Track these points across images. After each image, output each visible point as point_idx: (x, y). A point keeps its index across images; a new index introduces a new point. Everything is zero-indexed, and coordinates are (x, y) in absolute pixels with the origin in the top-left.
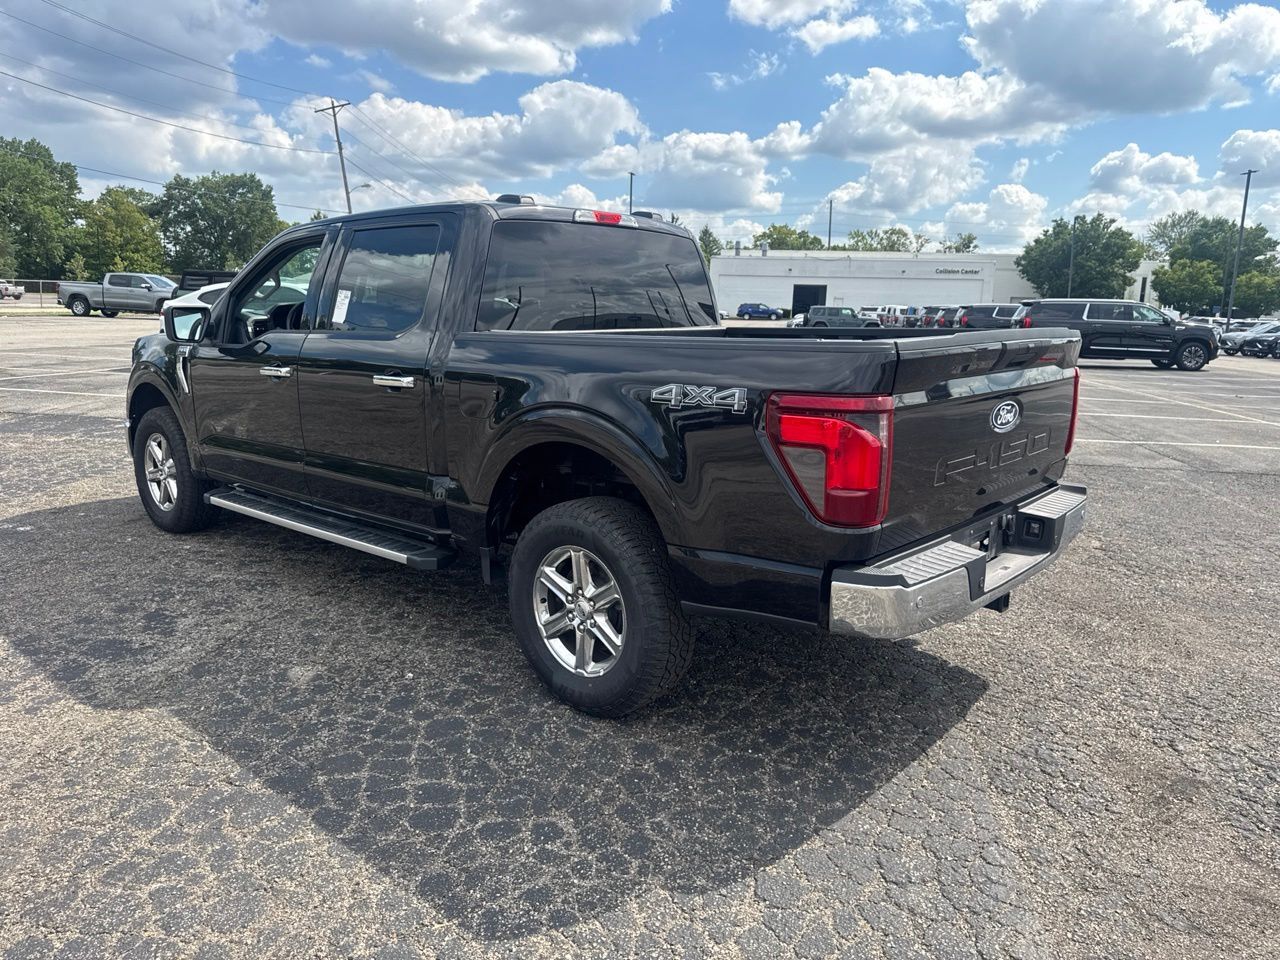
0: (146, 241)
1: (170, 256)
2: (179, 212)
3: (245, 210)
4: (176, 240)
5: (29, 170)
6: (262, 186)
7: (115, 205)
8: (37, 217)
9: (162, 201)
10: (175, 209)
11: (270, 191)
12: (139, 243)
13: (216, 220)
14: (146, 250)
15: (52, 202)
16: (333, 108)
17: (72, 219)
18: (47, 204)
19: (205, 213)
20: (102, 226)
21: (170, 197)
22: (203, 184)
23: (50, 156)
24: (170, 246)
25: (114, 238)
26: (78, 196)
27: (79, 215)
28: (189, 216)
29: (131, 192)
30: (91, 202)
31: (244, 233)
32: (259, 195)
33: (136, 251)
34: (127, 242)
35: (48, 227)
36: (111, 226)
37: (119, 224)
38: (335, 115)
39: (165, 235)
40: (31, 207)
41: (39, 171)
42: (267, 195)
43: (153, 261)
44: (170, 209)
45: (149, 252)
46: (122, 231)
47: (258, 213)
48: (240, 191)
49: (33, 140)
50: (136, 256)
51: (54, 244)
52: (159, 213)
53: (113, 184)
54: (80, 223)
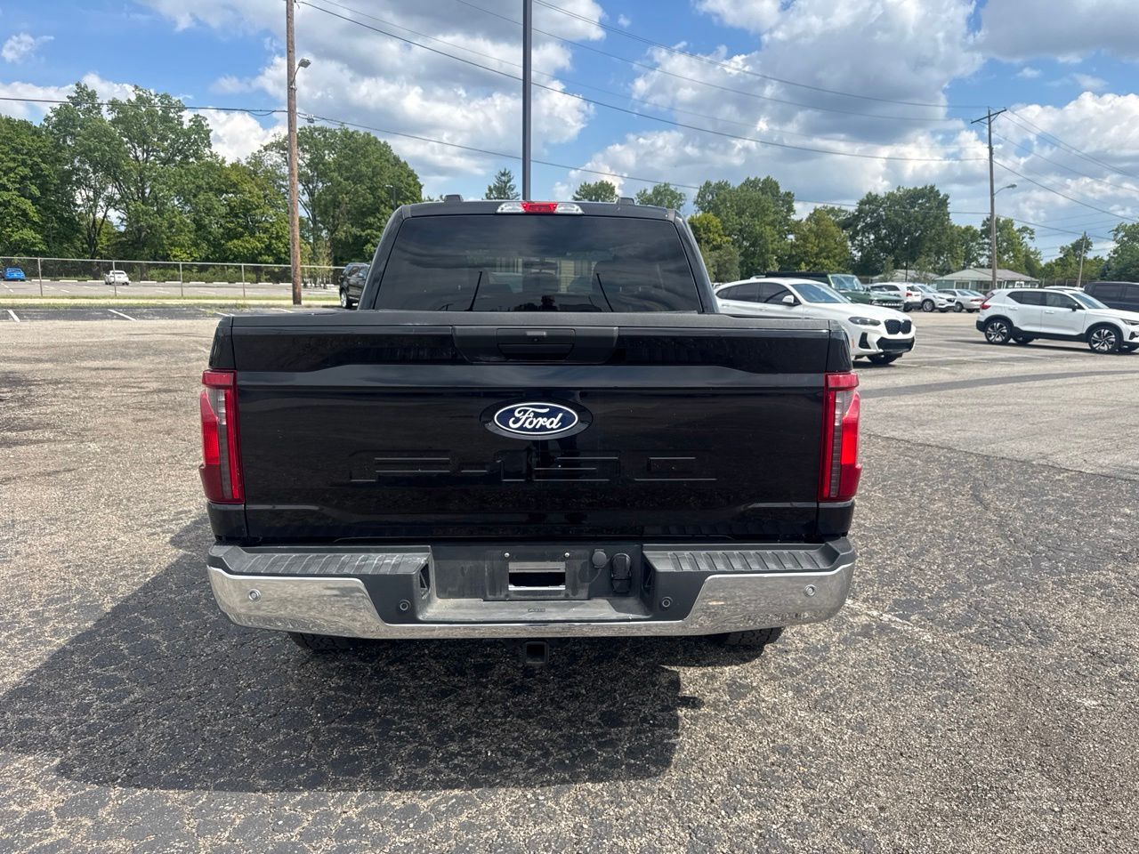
0: (836, 248)
1: (854, 261)
2: (866, 223)
3: (920, 219)
4: (861, 248)
5: (760, 200)
6: (939, 195)
7: (817, 222)
8: (761, 235)
9: (854, 215)
10: (864, 221)
11: (947, 199)
12: (830, 252)
13: (894, 228)
14: (834, 256)
15: (772, 224)
16: (989, 117)
17: (786, 235)
18: (769, 225)
19: (887, 222)
20: (805, 239)
21: (860, 211)
22: (888, 198)
23: (778, 188)
24: (855, 252)
25: (812, 248)
26: (792, 217)
27: (790, 232)
28: (873, 227)
29: (832, 210)
30: (801, 220)
31: (918, 239)
32: (935, 204)
33: (828, 258)
34: (821, 250)
35: (766, 242)
36: (812, 239)
37: (817, 236)
38: (990, 124)
39: (852, 243)
40: (758, 228)
41: (767, 200)
42: (943, 203)
43: (839, 265)
44: (860, 221)
45: (837, 258)
46: (819, 242)
47: (932, 219)
48: (920, 201)
49: (768, 177)
50: (826, 262)
51: (770, 255)
52: (850, 225)
53: (819, 206)
54: (791, 237)
